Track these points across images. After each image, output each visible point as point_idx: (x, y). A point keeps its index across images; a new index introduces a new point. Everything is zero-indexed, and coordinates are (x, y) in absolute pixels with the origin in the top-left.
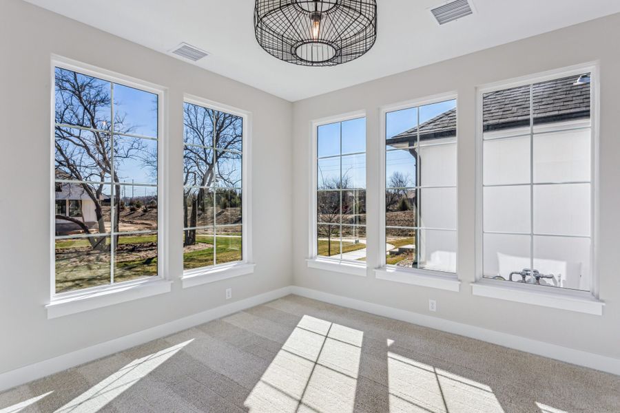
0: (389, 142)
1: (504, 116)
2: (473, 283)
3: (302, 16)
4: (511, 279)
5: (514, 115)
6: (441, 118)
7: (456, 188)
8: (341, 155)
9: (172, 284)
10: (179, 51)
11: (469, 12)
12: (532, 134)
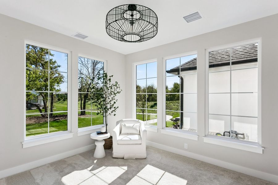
0: (168, 72)
1: (221, 60)
2: (204, 137)
3: (126, 22)
4: (224, 135)
5: (226, 60)
6: (193, 61)
7: (197, 94)
8: (146, 79)
9: (73, 134)
10: (76, 36)
11: (200, 17)
12: (231, 70)
